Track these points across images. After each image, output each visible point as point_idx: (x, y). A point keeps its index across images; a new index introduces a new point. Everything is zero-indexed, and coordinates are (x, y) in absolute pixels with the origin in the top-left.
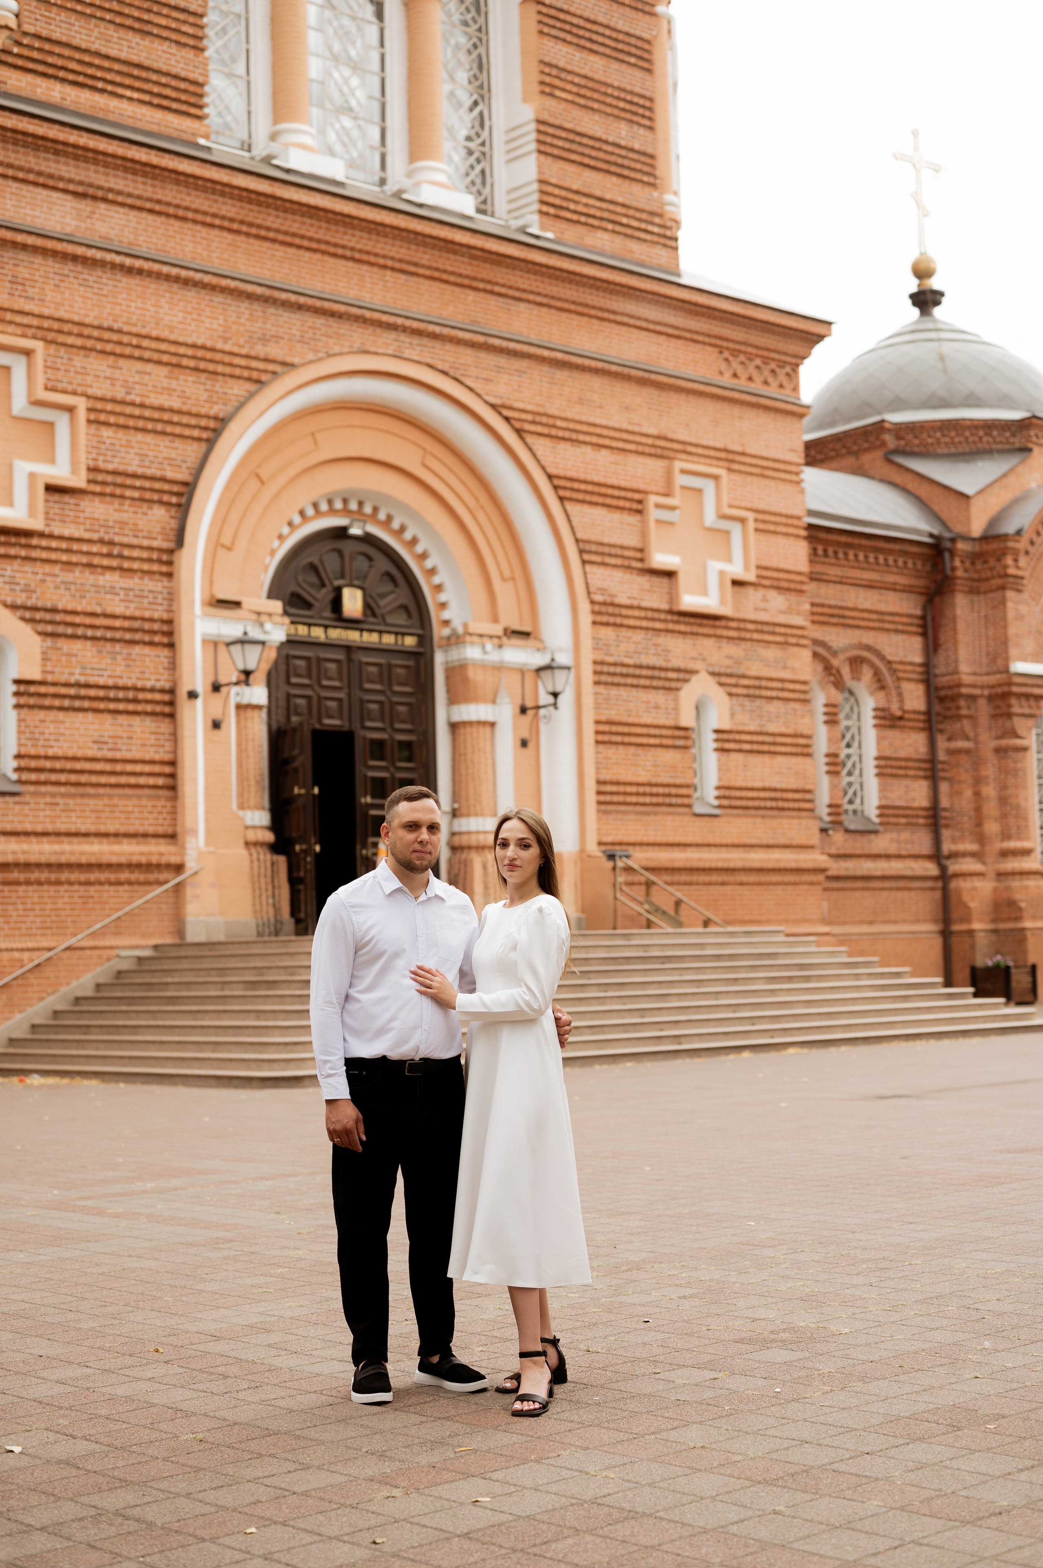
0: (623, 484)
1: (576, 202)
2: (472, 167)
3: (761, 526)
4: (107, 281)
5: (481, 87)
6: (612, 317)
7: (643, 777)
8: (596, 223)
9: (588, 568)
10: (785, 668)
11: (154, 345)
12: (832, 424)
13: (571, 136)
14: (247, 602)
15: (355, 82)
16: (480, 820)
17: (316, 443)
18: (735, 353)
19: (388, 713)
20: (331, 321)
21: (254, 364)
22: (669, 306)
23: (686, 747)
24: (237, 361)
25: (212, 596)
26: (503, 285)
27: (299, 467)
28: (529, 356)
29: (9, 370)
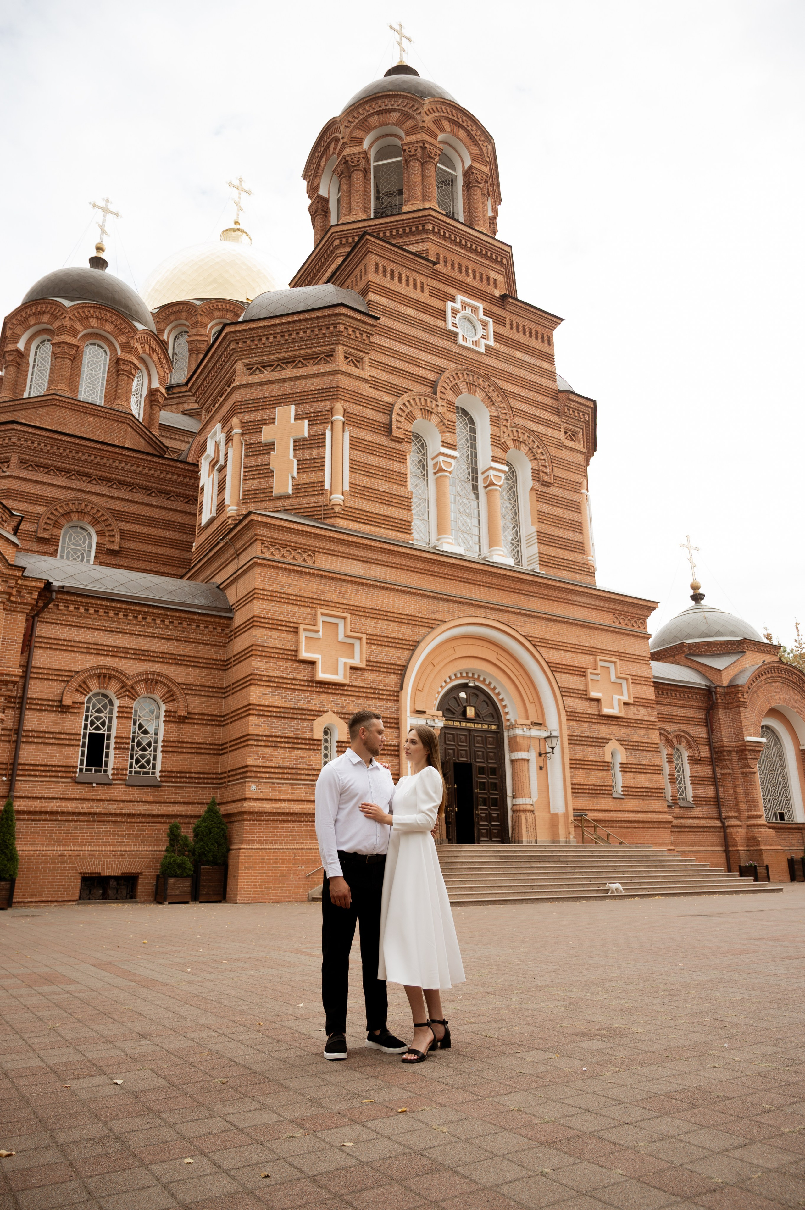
0: (577, 665)
1: (555, 561)
2: (514, 550)
3: (634, 681)
4: (375, 592)
5: (516, 521)
6: (571, 602)
7: (591, 783)
8: (560, 567)
9: (564, 698)
10: (648, 738)
11: (392, 615)
12: (663, 645)
13: (551, 537)
14: (428, 711)
15: (468, 521)
16: (524, 799)
17: (456, 650)
18: (620, 615)
19: (486, 756)
20: (459, 605)
21: (430, 621)
22: (594, 598)
23: (609, 770)
24: (423, 620)
25: (414, 709)
26: (526, 591)
27: (448, 660)
28: (537, 617)
29: (337, 624)
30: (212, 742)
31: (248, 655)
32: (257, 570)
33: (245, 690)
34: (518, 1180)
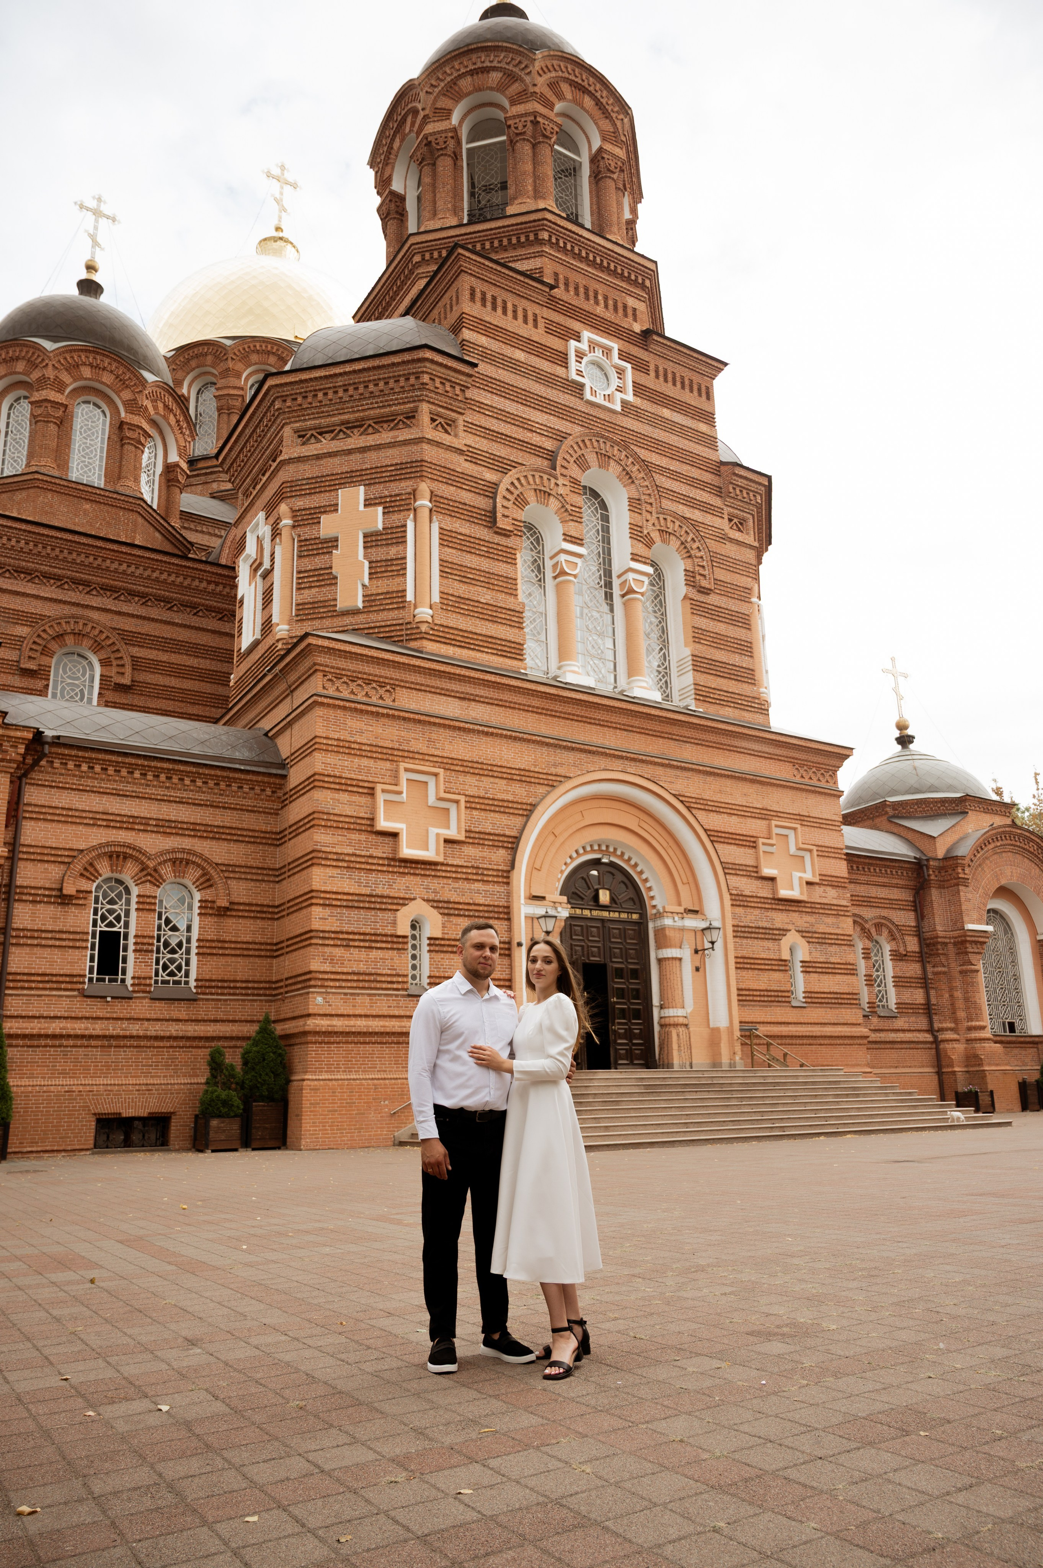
0: (745, 833)
1: (714, 694)
2: (661, 680)
3: (821, 853)
4: (475, 739)
5: (664, 641)
6: (732, 748)
7: (764, 987)
8: (725, 703)
9: (728, 877)
10: (838, 928)
11: (499, 769)
12: (858, 804)
13: (711, 662)
14: (548, 897)
15: (600, 641)
16: (675, 1010)
17: (585, 815)
18: (802, 766)
19: (625, 954)
20: (588, 755)
21: (550, 777)
22: (764, 742)
23: (786, 971)
24: (541, 776)
25: (530, 894)
26: (680, 736)
27: (574, 828)
28: (692, 770)
29: (426, 783)
30: (263, 941)
31: (308, 826)
32: (319, 712)
33: (305, 872)
34: (684, 1538)
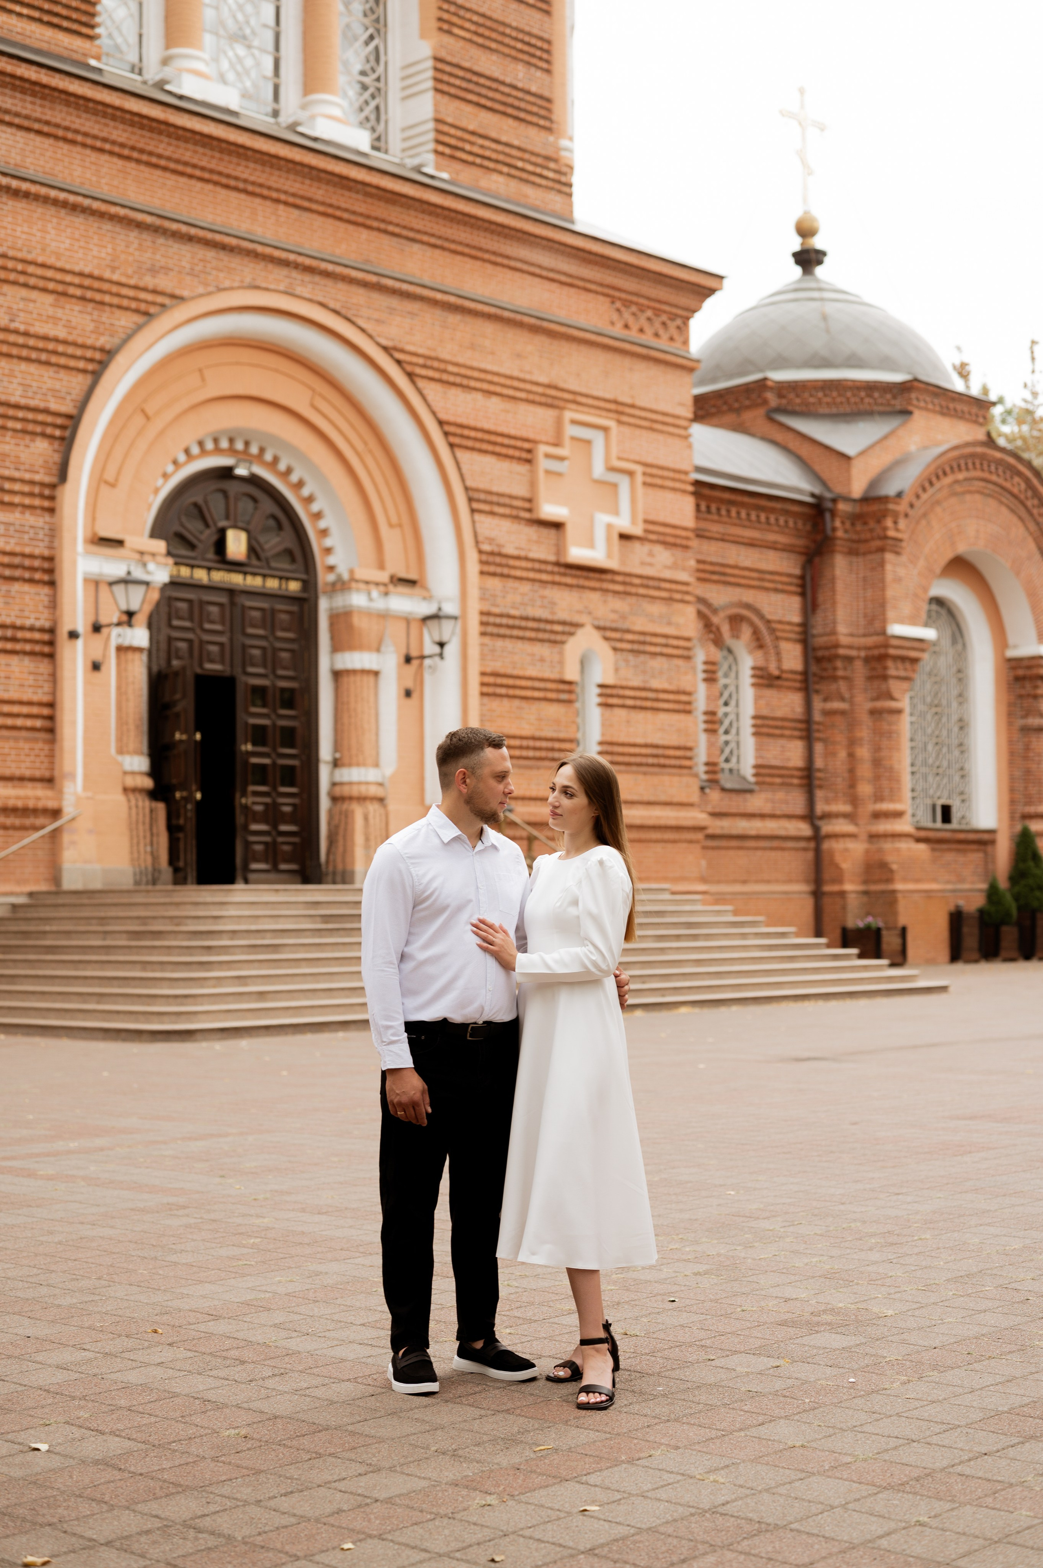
0: (513, 432)
1: (472, 143)
2: (367, 103)
3: (649, 480)
5: (377, 20)
6: (505, 262)
7: (527, 731)
8: (491, 165)
9: (477, 517)
10: (669, 623)
11: (40, 271)
13: (468, 76)
14: (130, 541)
15: (250, 7)
16: (362, 770)
17: (203, 379)
18: (627, 304)
19: (270, 660)
20: (222, 254)
21: (143, 295)
22: (563, 253)
23: (570, 702)
24: (125, 291)
25: (95, 534)
26: (397, 225)
27: (185, 403)
28: (423, 299)
